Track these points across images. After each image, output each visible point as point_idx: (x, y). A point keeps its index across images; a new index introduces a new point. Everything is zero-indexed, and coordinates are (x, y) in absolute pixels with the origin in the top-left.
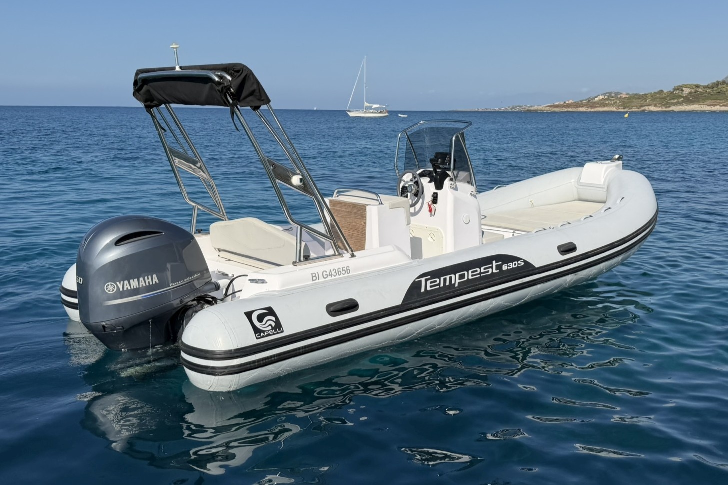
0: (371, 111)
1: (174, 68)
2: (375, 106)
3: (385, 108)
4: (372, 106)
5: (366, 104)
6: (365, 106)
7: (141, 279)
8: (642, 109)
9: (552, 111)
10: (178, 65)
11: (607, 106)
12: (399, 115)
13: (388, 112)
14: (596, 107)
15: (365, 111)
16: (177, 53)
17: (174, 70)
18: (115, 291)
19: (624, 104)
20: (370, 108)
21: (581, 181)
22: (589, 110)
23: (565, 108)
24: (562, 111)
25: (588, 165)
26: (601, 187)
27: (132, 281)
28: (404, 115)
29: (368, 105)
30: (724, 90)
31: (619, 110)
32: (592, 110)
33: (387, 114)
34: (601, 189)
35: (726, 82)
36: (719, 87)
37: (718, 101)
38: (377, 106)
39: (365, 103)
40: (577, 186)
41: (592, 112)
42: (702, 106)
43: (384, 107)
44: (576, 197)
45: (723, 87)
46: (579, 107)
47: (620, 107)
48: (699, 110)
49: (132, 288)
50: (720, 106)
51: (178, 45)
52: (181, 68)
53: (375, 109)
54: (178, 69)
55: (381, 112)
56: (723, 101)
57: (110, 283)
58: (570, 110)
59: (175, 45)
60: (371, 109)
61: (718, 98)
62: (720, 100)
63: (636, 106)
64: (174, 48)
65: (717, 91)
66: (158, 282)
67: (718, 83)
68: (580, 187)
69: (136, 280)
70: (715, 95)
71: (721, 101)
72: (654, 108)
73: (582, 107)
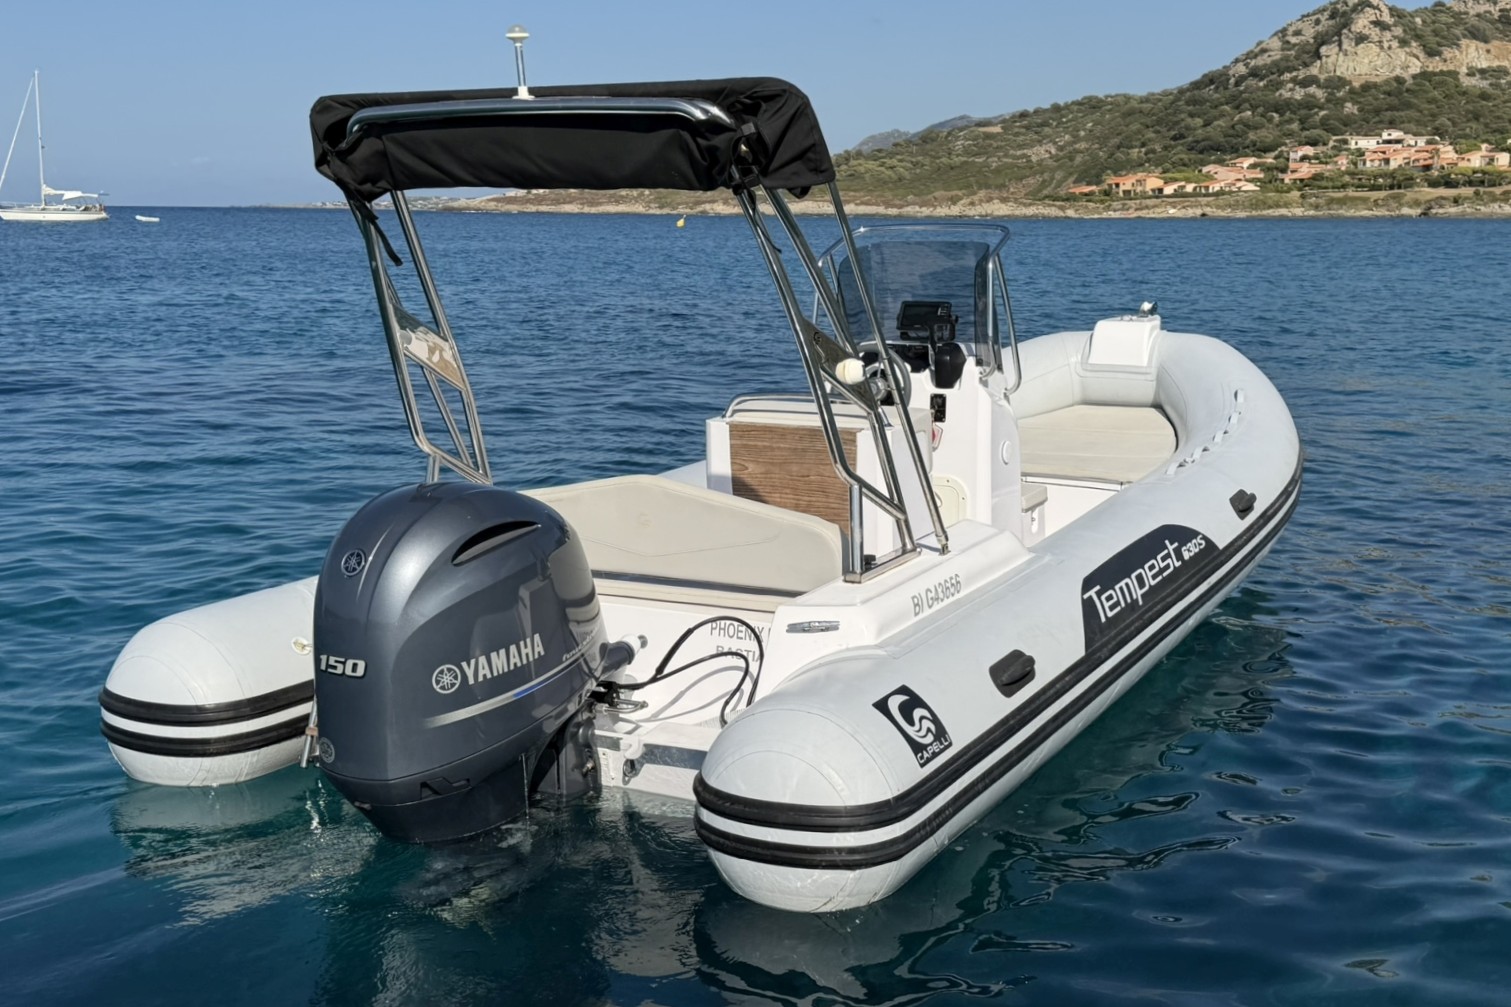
0: (61, 207)
1: (515, 91)
2: (69, 195)
3: (96, 199)
4: (62, 195)
5: (46, 190)
6: (43, 193)
7: (513, 648)
8: (699, 209)
9: (503, 210)
10: (525, 84)
11: (625, 202)
12: (138, 217)
13: (106, 209)
14: (601, 204)
15: (43, 206)
16: (521, 52)
17: (511, 96)
18: (457, 686)
19: (660, 198)
20: (58, 199)
21: (1090, 361)
22: (586, 210)
23: (531, 203)
24: (525, 210)
25: (1103, 327)
26: (1144, 370)
27: (493, 655)
28: (150, 216)
29: (52, 192)
30: (862, 169)
31: (651, 212)
32: (593, 210)
33: (104, 215)
34: (1143, 377)
35: (864, 153)
36: (853, 162)
37: (852, 193)
38: (78, 194)
39: (44, 186)
40: (1082, 373)
41: (594, 214)
42: (821, 204)
43: (96, 196)
44: (1078, 397)
45: (860, 165)
46: (564, 203)
47: (652, 205)
48: (816, 212)
49: (495, 674)
50: (857, 204)
51: (524, 31)
52: (531, 91)
53: (70, 201)
54: (523, 94)
55: (86, 209)
56: (862, 194)
57: (444, 667)
58: (544, 208)
59: (520, 32)
60: (62, 203)
61: (852, 188)
62: (855, 191)
63: (687, 203)
64: (515, 40)
65: (849, 173)
66: (542, 653)
67: (849, 155)
68: (1088, 374)
69: (502, 652)
70: (844, 180)
71: (857, 194)
72: (725, 207)
73: (570, 202)
